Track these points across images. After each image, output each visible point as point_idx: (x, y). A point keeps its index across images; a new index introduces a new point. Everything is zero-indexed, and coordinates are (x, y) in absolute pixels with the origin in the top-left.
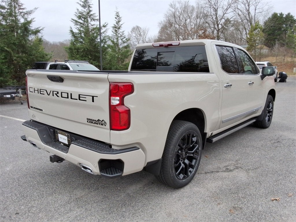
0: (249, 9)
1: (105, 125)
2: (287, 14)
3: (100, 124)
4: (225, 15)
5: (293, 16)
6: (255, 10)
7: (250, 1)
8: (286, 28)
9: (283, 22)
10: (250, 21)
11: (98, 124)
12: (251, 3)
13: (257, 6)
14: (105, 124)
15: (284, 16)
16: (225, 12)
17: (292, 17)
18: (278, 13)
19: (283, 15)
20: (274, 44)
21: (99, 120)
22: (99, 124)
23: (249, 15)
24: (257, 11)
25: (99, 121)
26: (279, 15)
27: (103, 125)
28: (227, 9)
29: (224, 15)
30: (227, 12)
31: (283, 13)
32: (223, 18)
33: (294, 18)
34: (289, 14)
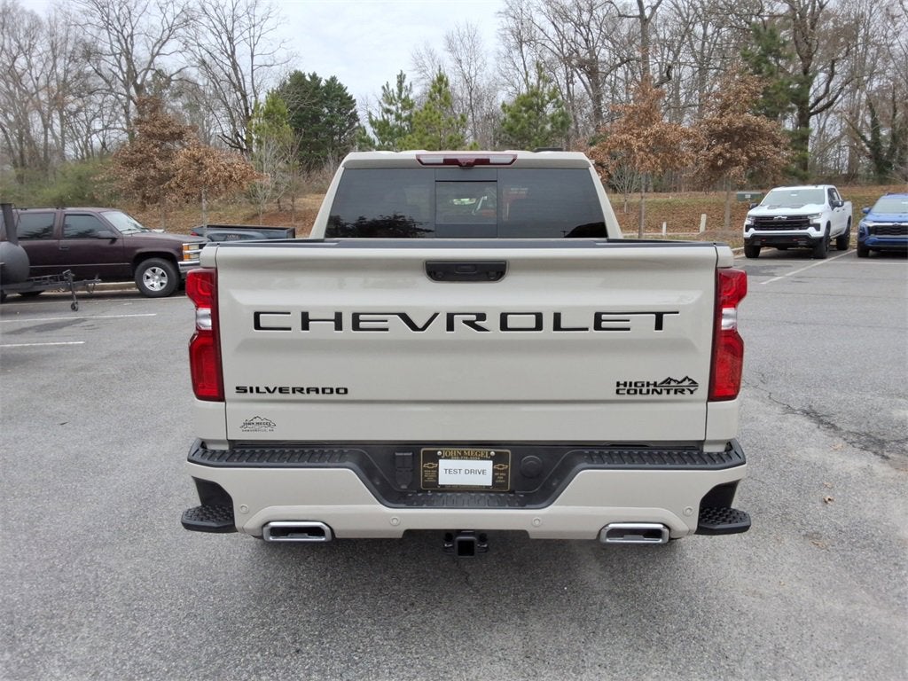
0: (233, 53)
1: (692, 392)
2: (328, 79)
3: (672, 392)
4: (157, 59)
5: (344, 86)
6: (252, 56)
7: (233, 29)
8: (332, 117)
9: (323, 100)
10: (241, 87)
11: (665, 392)
12: (236, 34)
13: (254, 45)
14: (692, 389)
15: (323, 83)
16: (156, 49)
17: (340, 87)
18: (306, 74)
19: (320, 81)
20: (325, 161)
21: (671, 379)
22: (668, 393)
23: (235, 69)
24: (257, 61)
25: (669, 383)
26: (308, 79)
27: (682, 391)
28: (162, 42)
29: (153, 56)
30: (161, 52)
31: (318, 75)
32: (152, 67)
33: (347, 91)
34: (333, 79)
